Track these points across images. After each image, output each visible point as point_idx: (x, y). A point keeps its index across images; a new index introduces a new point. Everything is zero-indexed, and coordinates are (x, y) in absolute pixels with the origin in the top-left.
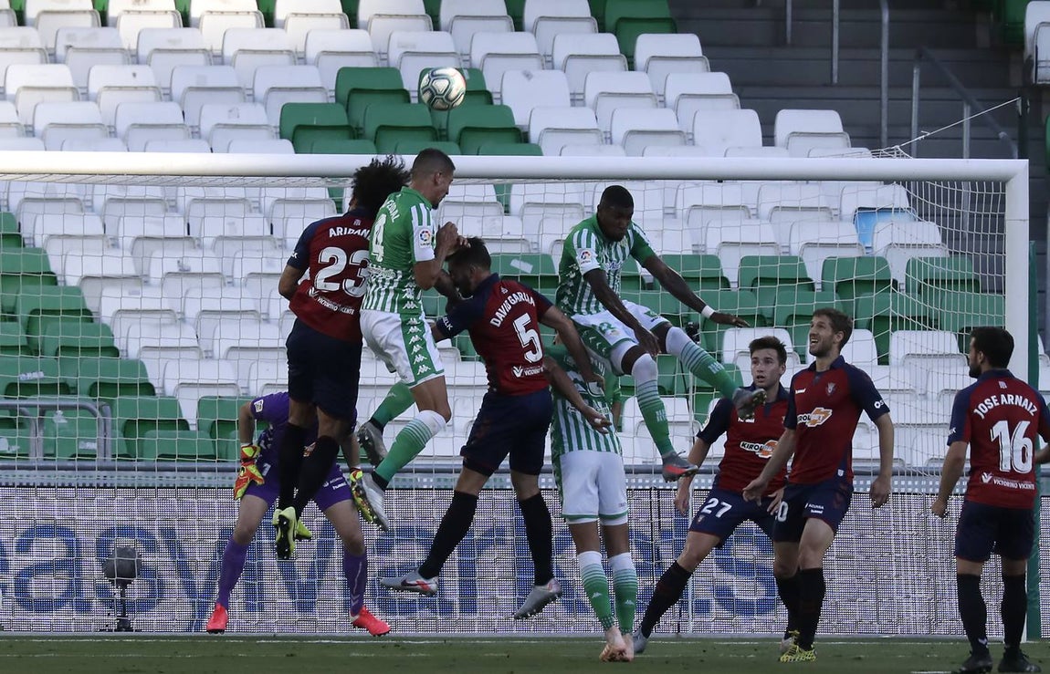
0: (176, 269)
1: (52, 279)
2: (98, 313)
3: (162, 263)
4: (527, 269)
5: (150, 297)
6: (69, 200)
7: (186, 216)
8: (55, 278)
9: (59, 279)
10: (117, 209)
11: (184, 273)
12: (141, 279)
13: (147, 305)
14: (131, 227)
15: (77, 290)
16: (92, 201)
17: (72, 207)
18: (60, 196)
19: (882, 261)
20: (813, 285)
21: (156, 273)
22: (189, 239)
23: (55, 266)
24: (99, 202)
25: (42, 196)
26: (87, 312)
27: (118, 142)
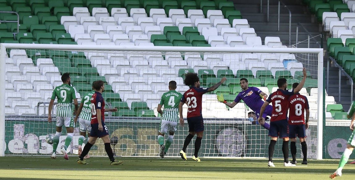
0: (127, 73)
1: (98, 75)
2: (109, 82)
3: (123, 71)
4: (207, 73)
5: (121, 79)
6: (102, 56)
7: (129, 60)
9: (100, 74)
10: (113, 58)
12: (118, 75)
13: (121, 81)
14: (117, 62)
15: (104, 77)
16: (107, 57)
17: (103, 58)
18: (100, 55)
19: (290, 72)
20: (273, 77)
21: (122, 73)
22: (130, 66)
23: (99, 72)
24: (109, 57)
25: (96, 55)
26: (107, 82)
27: (113, 43)
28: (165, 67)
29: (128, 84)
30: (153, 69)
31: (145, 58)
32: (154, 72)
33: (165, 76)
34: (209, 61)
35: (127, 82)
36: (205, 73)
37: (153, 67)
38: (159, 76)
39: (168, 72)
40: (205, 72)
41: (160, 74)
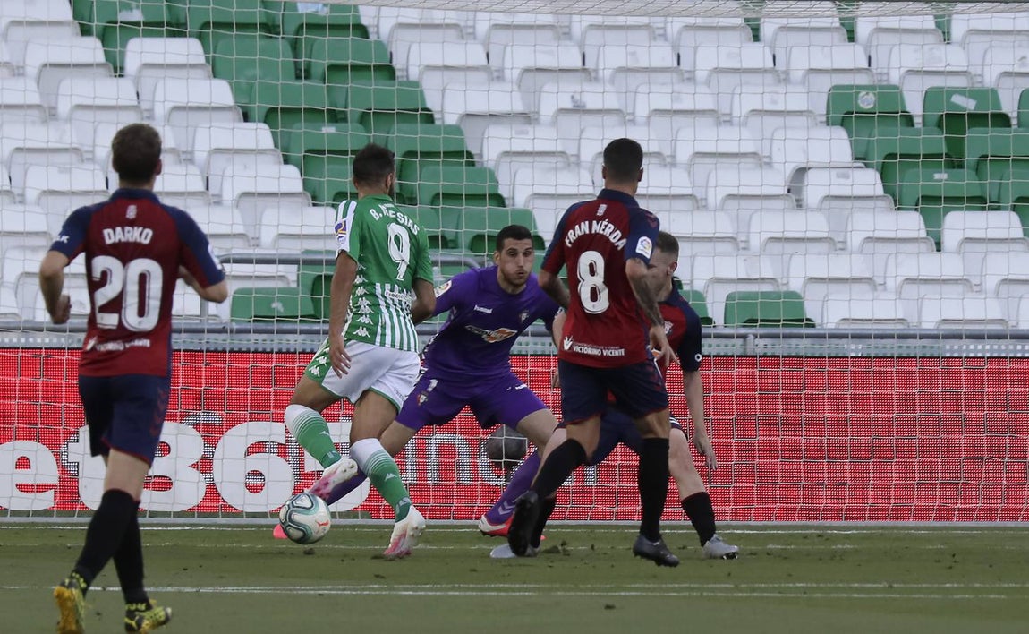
0: (569, 105)
1: (429, 118)
2: (481, 155)
3: (553, 98)
4: (970, 105)
5: (541, 138)
6: (448, 26)
7: (581, 44)
8: (432, 116)
9: (436, 116)
10: (502, 36)
11: (579, 109)
12: (528, 118)
13: (540, 147)
14: (520, 56)
15: (456, 129)
16: (474, 27)
17: (452, 33)
18: (436, 22)
21: (548, 107)
22: (585, 71)
23: (432, 102)
24: (482, 28)
25: (417, 22)
26: (470, 155)
28: (758, 78)
29: (578, 164)
30: (702, 89)
31: (661, 32)
32: (705, 102)
33: (756, 121)
34: (979, 44)
35: (572, 151)
36: (958, 106)
37: (701, 75)
38: (730, 122)
39: (774, 102)
40: (957, 99)
41: (736, 113)
